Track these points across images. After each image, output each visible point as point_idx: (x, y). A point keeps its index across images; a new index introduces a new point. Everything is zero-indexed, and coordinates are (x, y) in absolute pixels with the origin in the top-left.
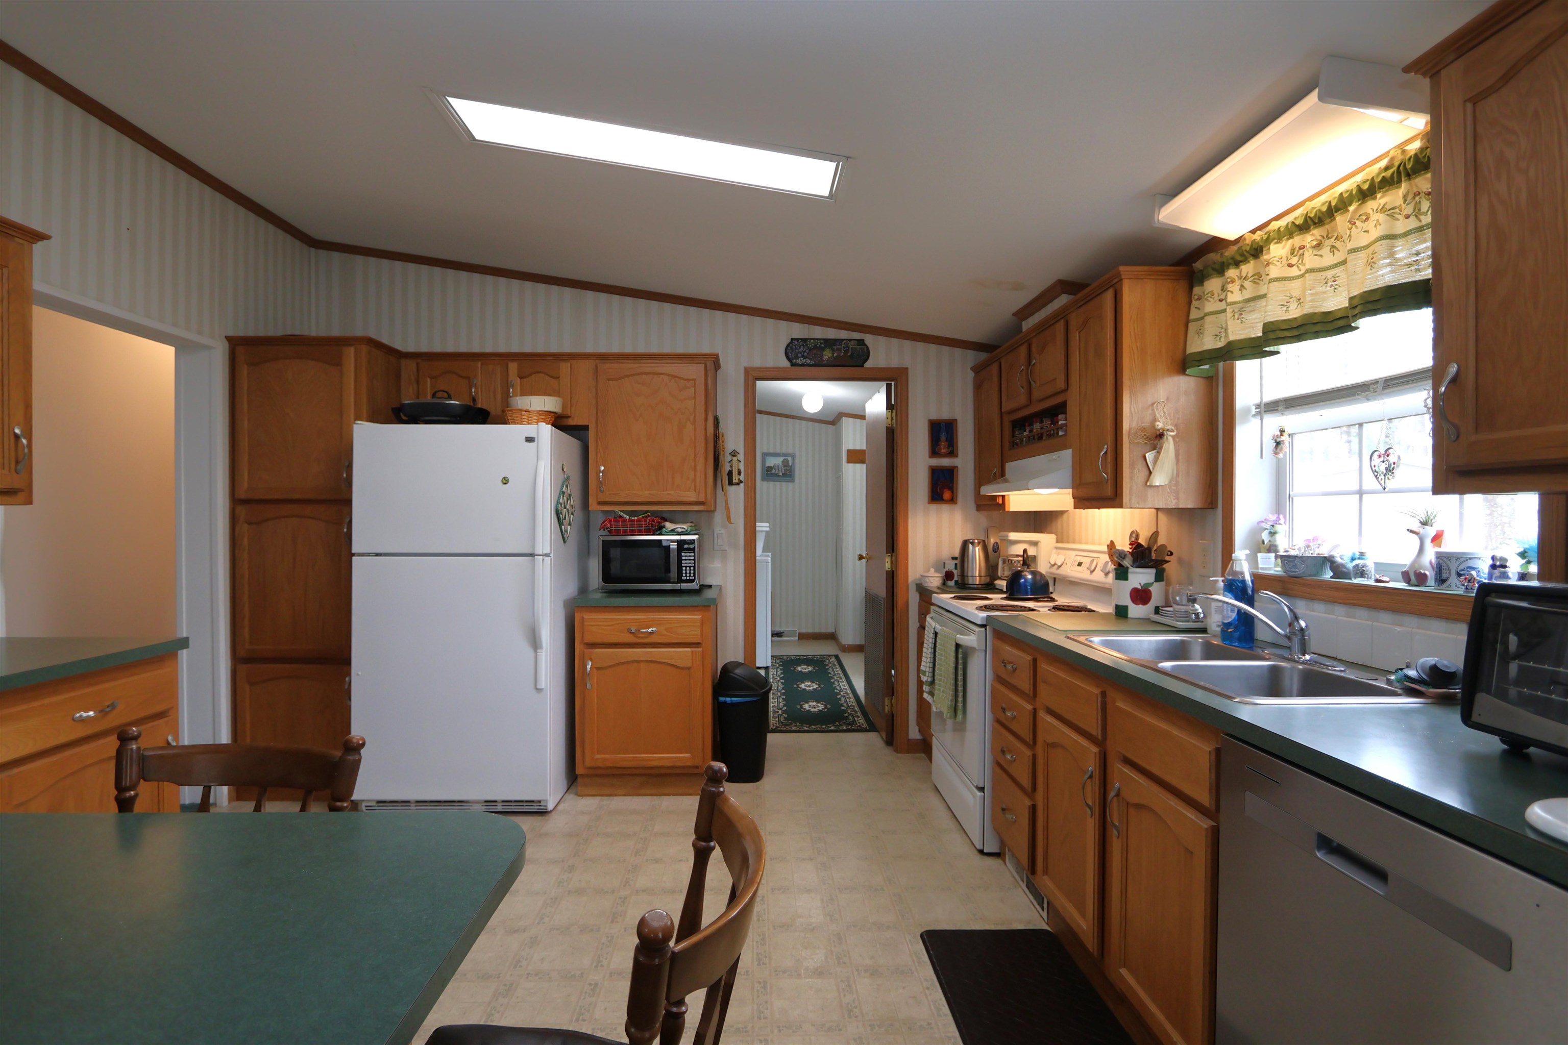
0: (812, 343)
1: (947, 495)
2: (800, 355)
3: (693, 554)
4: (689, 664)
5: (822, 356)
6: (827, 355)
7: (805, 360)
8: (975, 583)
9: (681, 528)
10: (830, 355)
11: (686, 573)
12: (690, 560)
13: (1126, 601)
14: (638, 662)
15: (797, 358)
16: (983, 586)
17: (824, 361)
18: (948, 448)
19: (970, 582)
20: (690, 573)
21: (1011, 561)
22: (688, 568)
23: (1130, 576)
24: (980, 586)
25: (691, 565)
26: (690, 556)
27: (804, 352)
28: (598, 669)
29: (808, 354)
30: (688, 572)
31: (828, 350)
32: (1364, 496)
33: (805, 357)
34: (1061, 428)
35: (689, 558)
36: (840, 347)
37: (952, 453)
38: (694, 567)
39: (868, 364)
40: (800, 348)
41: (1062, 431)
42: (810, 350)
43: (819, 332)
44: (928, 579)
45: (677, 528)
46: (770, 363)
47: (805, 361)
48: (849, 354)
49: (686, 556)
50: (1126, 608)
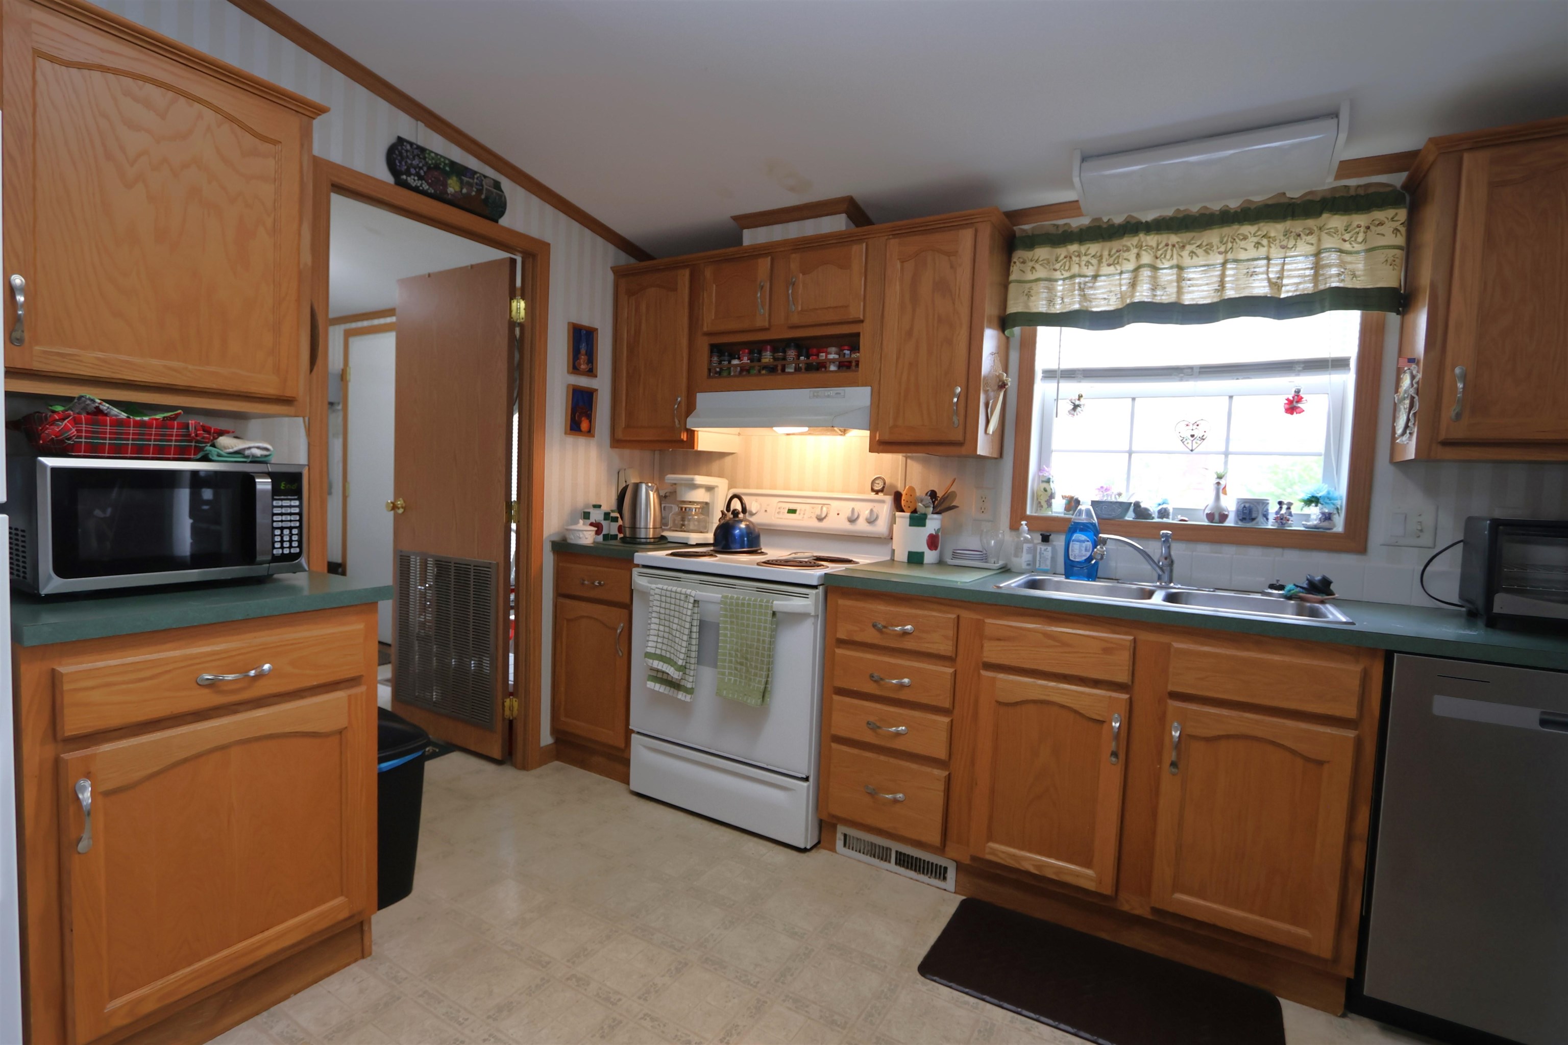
0: (433, 158)
1: (584, 425)
2: (413, 171)
3: (297, 503)
4: (342, 723)
5: (445, 185)
6: (453, 186)
7: (420, 182)
8: (648, 537)
9: (258, 448)
10: (458, 189)
11: (282, 541)
12: (291, 514)
13: (923, 547)
14: (223, 748)
15: (408, 174)
16: (657, 540)
17: (448, 194)
18: (588, 364)
19: (643, 536)
20: (291, 541)
21: (686, 508)
22: (286, 532)
23: (928, 522)
24: (652, 540)
25: (293, 524)
26: (291, 507)
27: (421, 168)
28: (107, 794)
29: (425, 173)
30: (286, 538)
31: (455, 178)
32: (1133, 455)
33: (421, 178)
34: (834, 363)
35: (289, 510)
36: (471, 181)
37: (591, 372)
38: (300, 528)
39: (504, 221)
40: (414, 158)
41: (834, 366)
42: (429, 168)
43: (437, 144)
44: (583, 534)
45: (249, 448)
46: (359, 165)
47: (421, 185)
48: (483, 197)
49: (282, 507)
50: (922, 555)
